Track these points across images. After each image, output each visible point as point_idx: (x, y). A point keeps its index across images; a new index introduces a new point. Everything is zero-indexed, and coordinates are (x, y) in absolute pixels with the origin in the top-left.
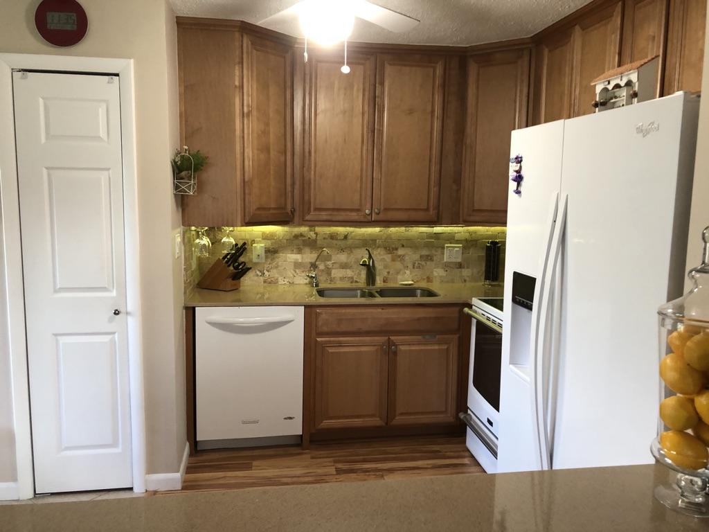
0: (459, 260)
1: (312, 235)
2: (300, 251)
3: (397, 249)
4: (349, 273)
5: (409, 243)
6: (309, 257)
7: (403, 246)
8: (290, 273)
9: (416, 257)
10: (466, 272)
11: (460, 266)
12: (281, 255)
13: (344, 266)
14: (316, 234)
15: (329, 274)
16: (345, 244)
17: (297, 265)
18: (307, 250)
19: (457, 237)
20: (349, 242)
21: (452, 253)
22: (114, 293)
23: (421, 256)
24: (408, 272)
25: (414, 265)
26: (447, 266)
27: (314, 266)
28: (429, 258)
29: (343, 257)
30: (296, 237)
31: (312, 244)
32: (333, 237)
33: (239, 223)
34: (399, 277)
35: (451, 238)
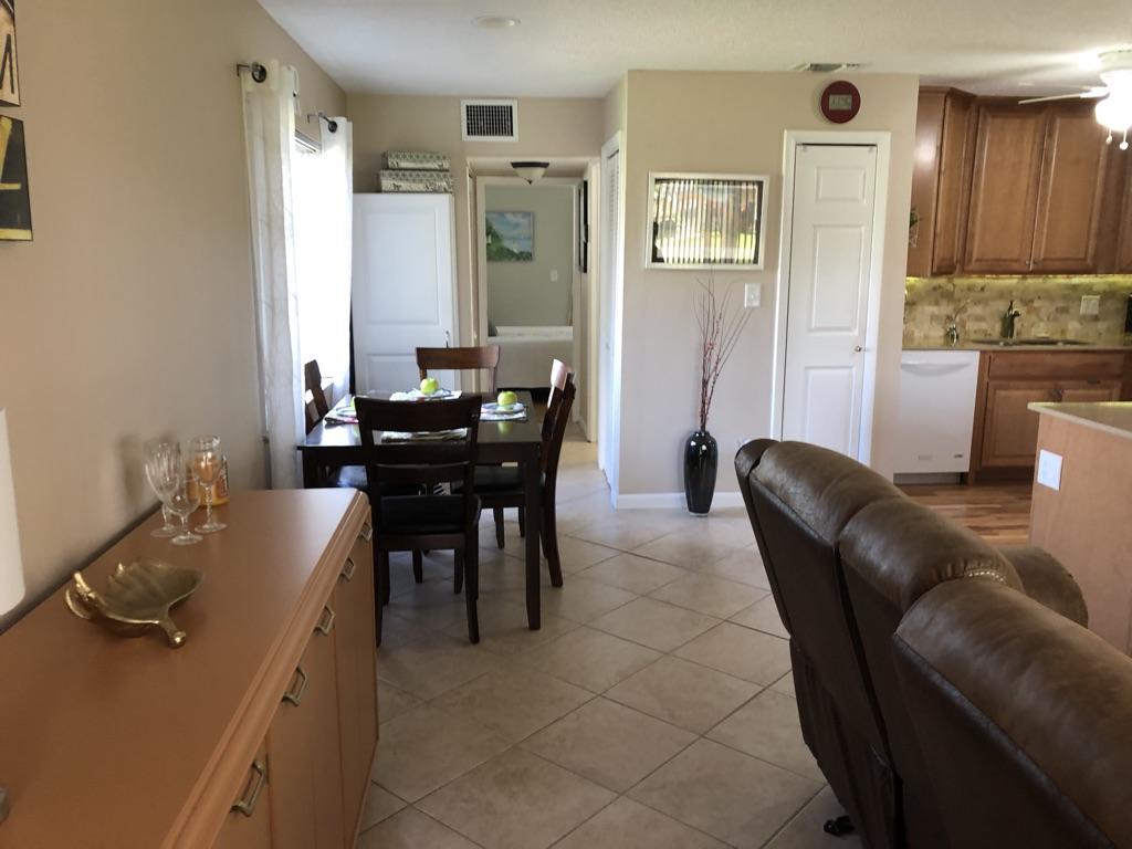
0: (1096, 312)
1: (950, 287)
2: (937, 303)
3: (1032, 301)
4: (983, 326)
5: (1047, 295)
6: (945, 309)
7: (1039, 298)
8: (926, 326)
9: (1052, 309)
10: (1102, 326)
11: (1096, 318)
12: (919, 308)
13: (980, 319)
14: (954, 286)
15: (964, 327)
16: (982, 297)
17: (933, 318)
18: (944, 302)
19: (1095, 288)
20: (986, 294)
21: (1089, 305)
22: (856, 333)
23: (1057, 309)
24: (1042, 325)
25: (1048, 319)
26: (1083, 319)
27: (949, 318)
28: (1065, 310)
29: (978, 310)
30: (935, 289)
31: (948, 296)
32: (970, 288)
33: (929, 274)
34: (1033, 329)
35: (1089, 290)
